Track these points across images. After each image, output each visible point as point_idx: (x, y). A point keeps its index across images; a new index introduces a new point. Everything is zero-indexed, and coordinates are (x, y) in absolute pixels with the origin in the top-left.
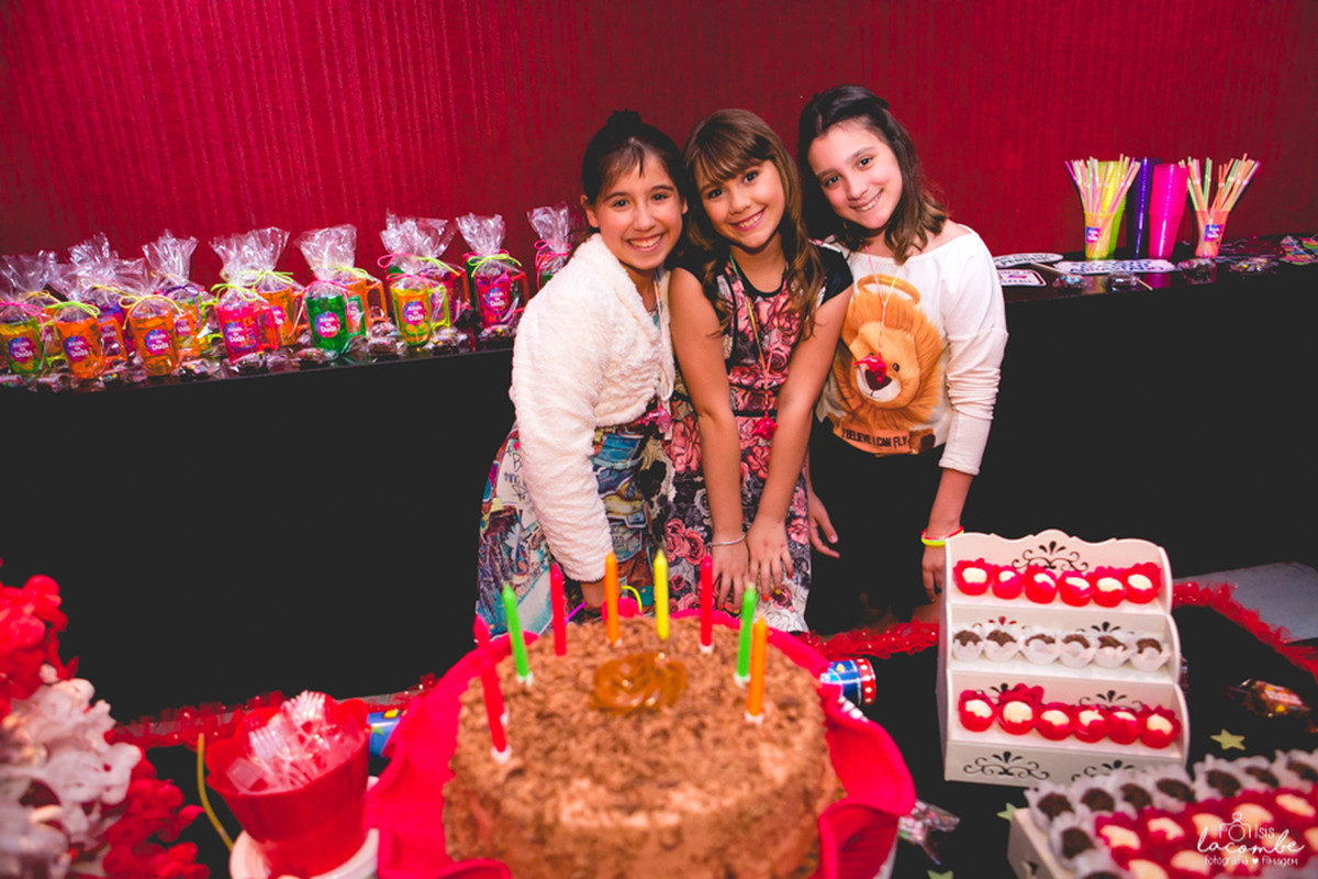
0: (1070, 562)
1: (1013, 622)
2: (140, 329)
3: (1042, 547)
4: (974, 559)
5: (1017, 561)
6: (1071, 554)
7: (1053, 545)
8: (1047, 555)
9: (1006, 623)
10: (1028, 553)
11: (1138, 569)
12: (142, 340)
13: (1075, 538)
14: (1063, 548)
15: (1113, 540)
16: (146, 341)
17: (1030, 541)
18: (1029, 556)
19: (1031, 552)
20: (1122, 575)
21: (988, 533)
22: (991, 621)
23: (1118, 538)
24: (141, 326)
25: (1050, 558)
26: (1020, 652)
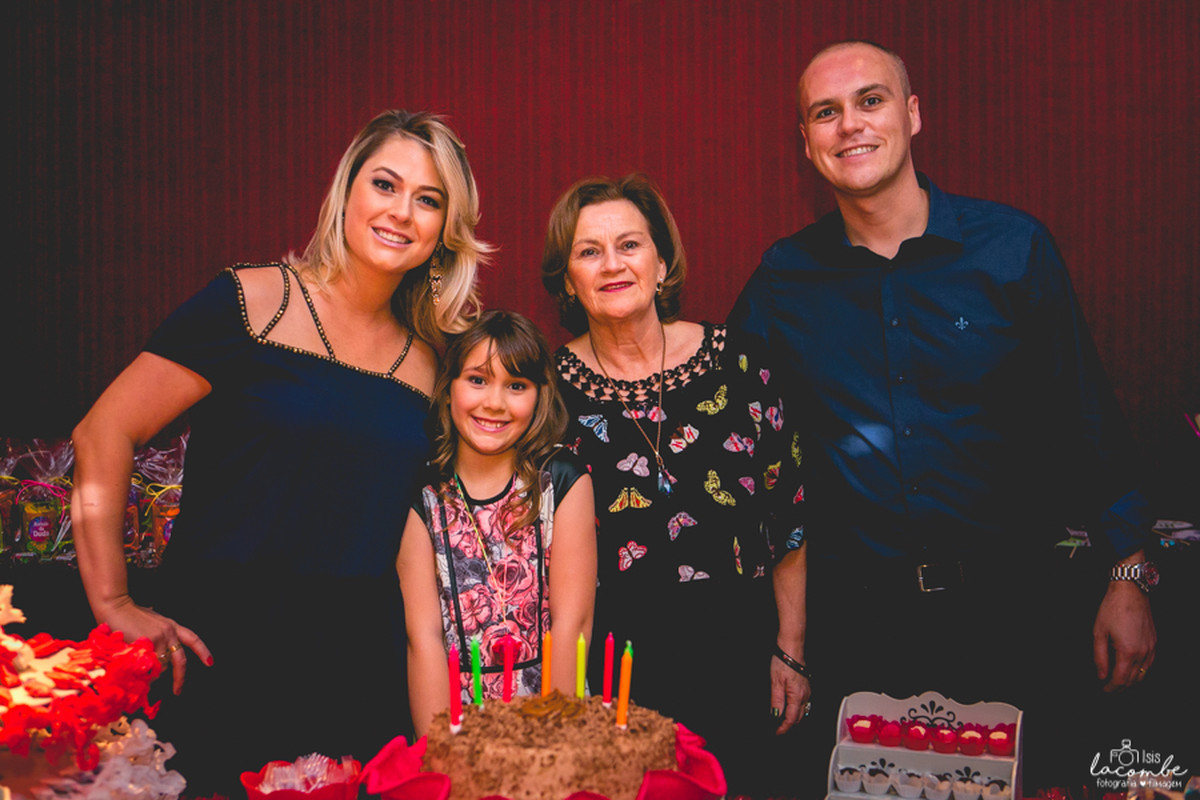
0: (949, 721)
1: (892, 765)
2: (163, 517)
3: (923, 706)
4: (867, 715)
5: (904, 718)
6: (948, 714)
7: (932, 704)
8: (929, 715)
9: (886, 766)
10: (912, 713)
11: (1000, 728)
12: (160, 528)
13: (951, 700)
14: (941, 708)
15: (982, 702)
16: (164, 529)
17: (915, 701)
18: (913, 714)
19: (915, 711)
20: (984, 730)
21: (880, 693)
22: (873, 763)
23: (986, 701)
24: (162, 514)
25: (932, 717)
26: (892, 786)
